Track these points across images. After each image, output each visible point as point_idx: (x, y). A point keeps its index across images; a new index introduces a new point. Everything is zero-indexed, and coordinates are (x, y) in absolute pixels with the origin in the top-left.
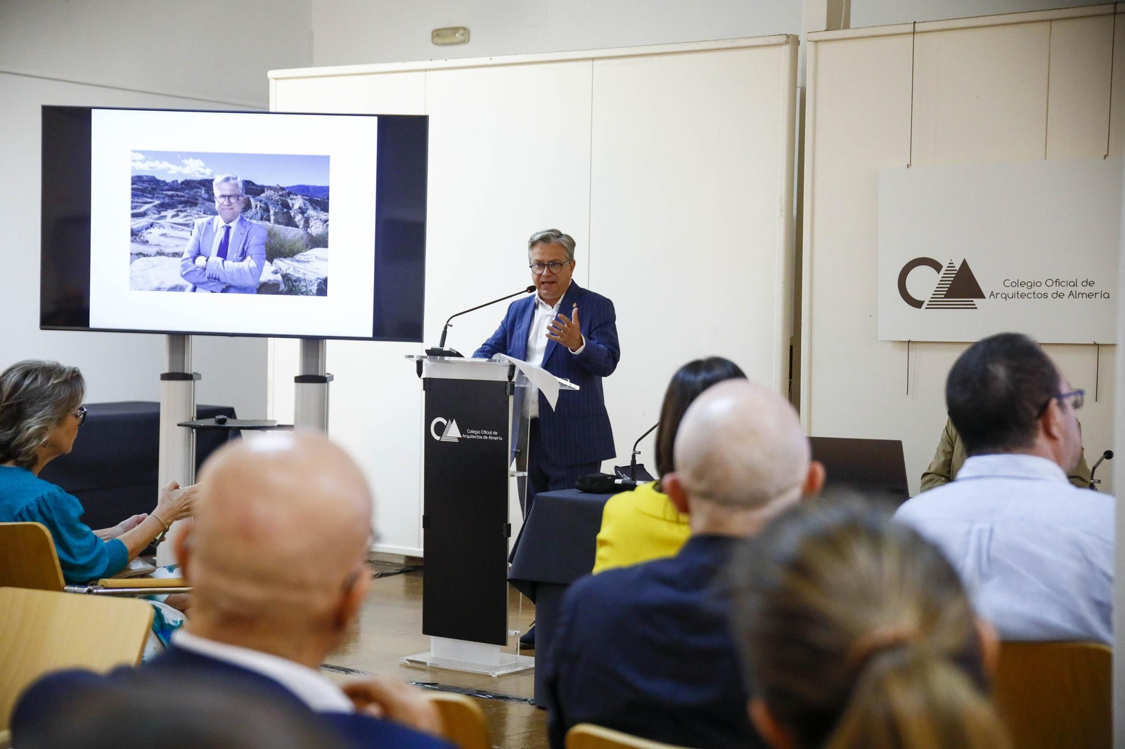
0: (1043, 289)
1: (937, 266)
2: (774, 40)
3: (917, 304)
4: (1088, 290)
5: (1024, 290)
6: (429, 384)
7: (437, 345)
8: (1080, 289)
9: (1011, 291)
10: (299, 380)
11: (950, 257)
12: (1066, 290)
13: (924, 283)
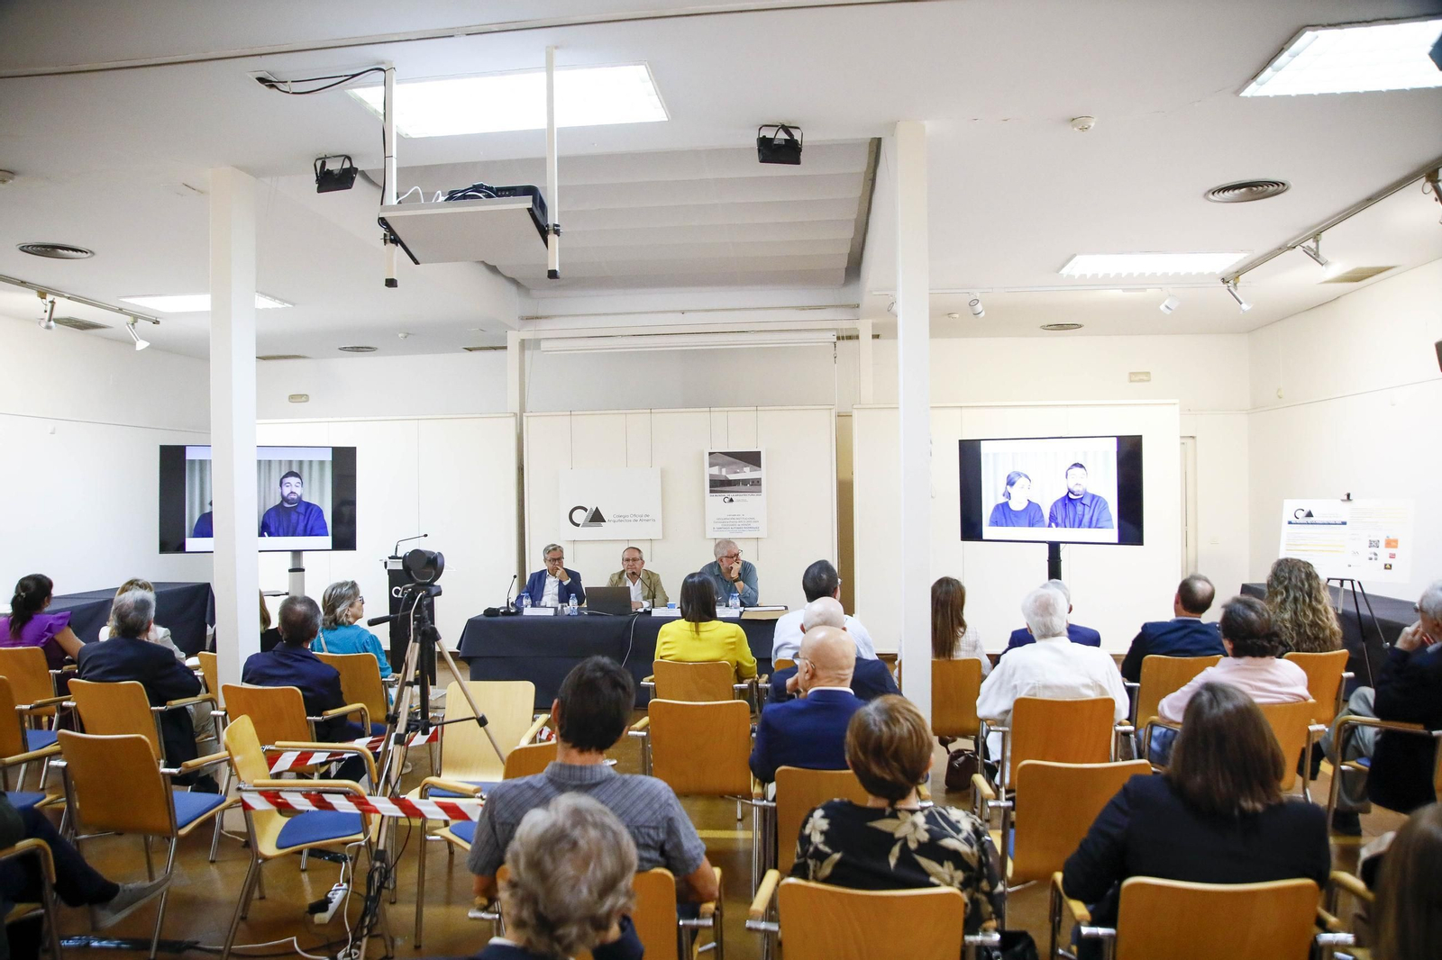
0: (629, 518)
1: (586, 510)
2: (508, 415)
3: (578, 525)
4: (647, 518)
5: (622, 518)
6: (390, 572)
7: (394, 554)
8: (644, 518)
9: (617, 519)
10: (290, 571)
11: (591, 506)
12: (639, 519)
13: (580, 516)
